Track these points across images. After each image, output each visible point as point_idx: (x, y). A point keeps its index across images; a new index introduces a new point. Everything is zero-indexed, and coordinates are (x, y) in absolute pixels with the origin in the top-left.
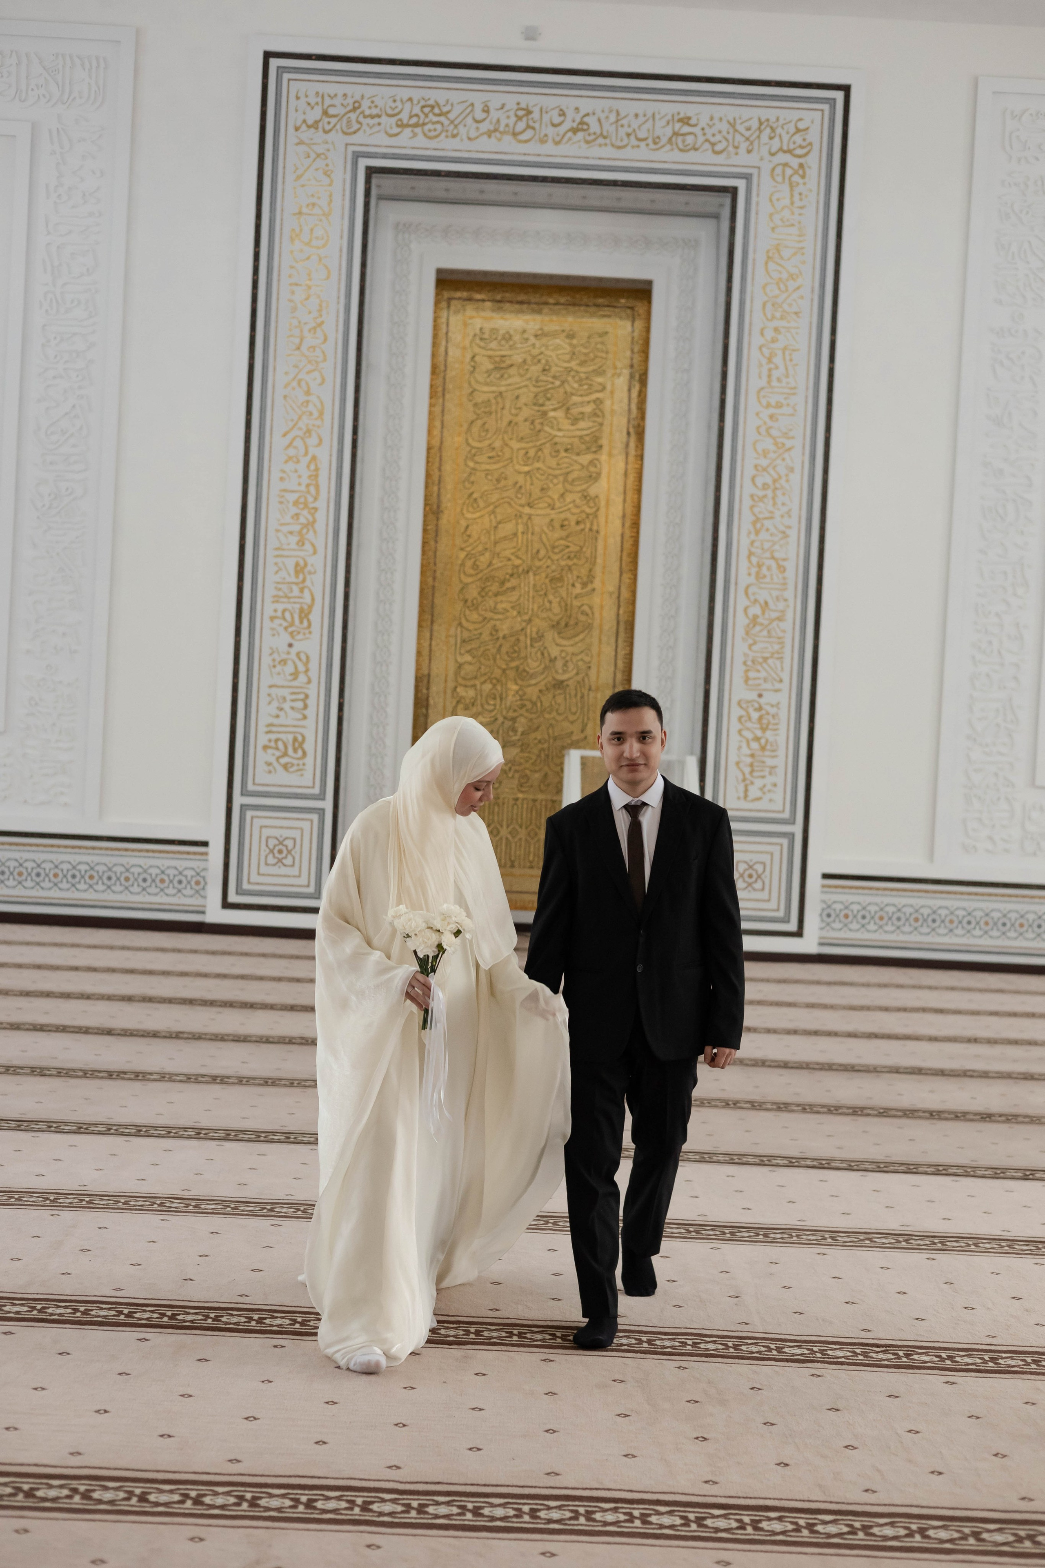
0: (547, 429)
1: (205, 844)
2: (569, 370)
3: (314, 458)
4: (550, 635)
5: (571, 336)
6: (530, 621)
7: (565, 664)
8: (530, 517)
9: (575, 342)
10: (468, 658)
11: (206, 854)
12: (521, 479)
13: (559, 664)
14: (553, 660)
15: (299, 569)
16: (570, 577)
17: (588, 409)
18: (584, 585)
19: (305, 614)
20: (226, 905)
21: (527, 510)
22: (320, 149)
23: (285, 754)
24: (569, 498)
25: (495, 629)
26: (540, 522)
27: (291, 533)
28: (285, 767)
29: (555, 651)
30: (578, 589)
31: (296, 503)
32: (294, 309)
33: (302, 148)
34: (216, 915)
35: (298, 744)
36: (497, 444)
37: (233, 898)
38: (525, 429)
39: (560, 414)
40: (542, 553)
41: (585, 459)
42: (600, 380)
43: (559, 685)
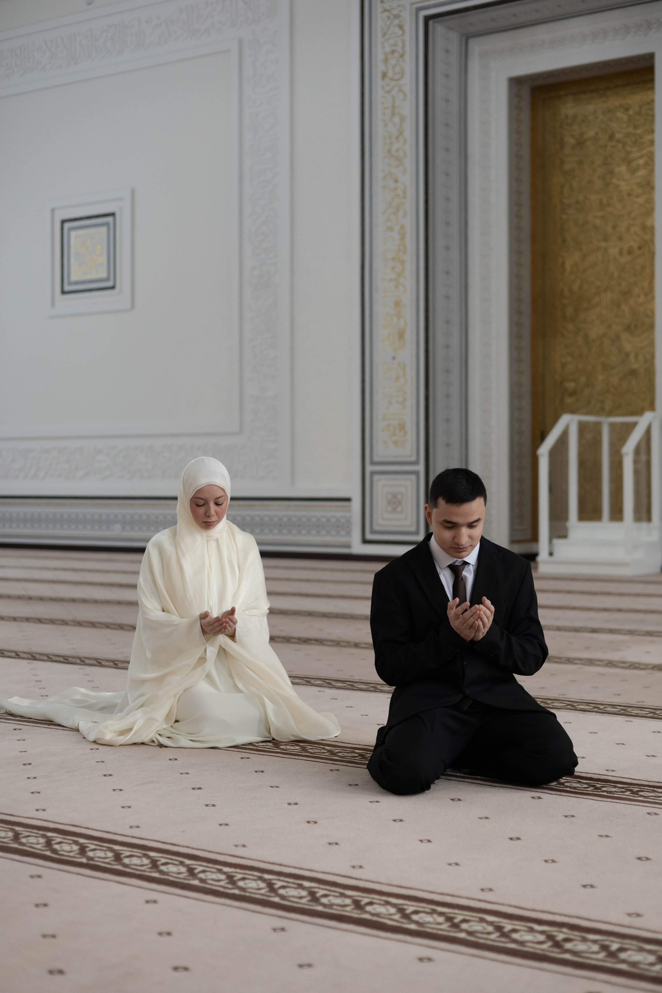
0: (615, 181)
1: (348, 500)
2: (627, 135)
3: (402, 227)
4: (625, 336)
5: (627, 109)
6: (609, 327)
7: (637, 356)
8: (606, 249)
9: (631, 112)
10: (569, 359)
11: (349, 507)
12: (598, 222)
13: (632, 357)
14: (627, 355)
15: (397, 304)
16: (636, 291)
17: (641, 162)
18: (646, 295)
19: (401, 335)
20: (365, 541)
21: (603, 244)
22: (395, 12)
23: (394, 434)
24: (633, 230)
25: (586, 336)
26: (613, 252)
27: (391, 280)
28: (395, 443)
29: (628, 347)
30: (642, 299)
31: (393, 259)
32: (386, 125)
33: (386, 14)
34: (359, 548)
35: (402, 427)
36: (581, 198)
37: (369, 536)
38: (598, 184)
39: (623, 168)
40: (616, 275)
41: (641, 200)
42: (649, 137)
43: (633, 373)
